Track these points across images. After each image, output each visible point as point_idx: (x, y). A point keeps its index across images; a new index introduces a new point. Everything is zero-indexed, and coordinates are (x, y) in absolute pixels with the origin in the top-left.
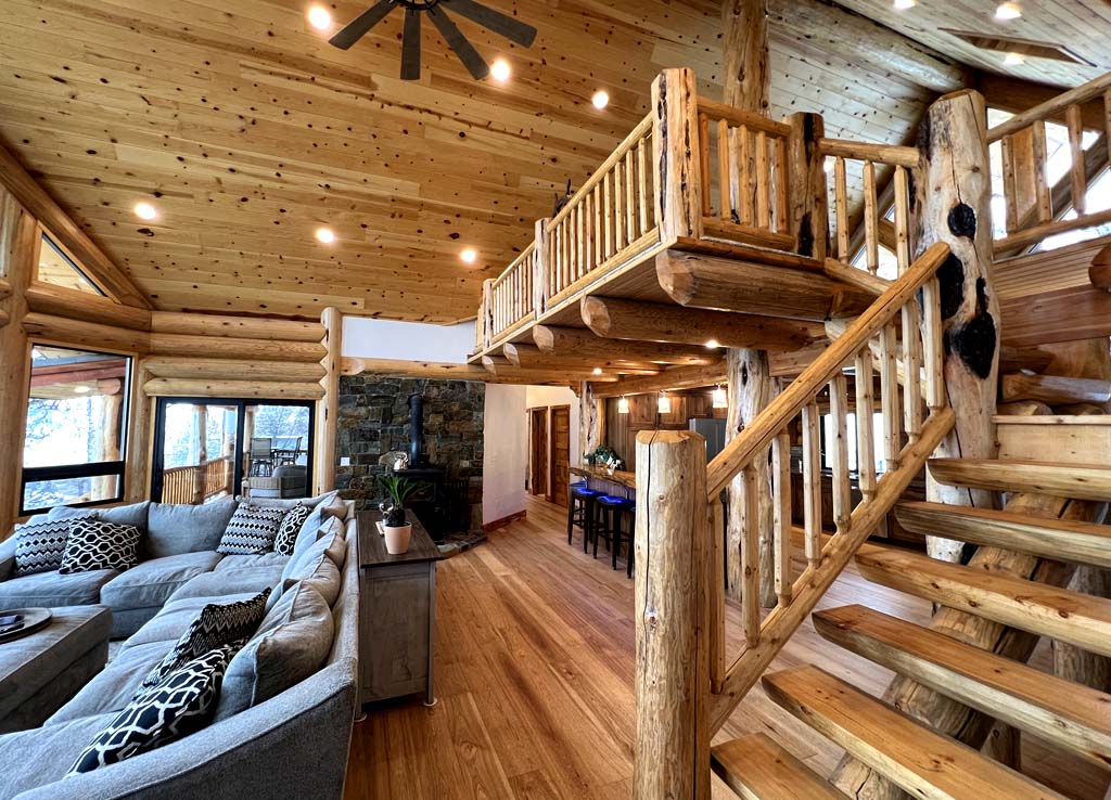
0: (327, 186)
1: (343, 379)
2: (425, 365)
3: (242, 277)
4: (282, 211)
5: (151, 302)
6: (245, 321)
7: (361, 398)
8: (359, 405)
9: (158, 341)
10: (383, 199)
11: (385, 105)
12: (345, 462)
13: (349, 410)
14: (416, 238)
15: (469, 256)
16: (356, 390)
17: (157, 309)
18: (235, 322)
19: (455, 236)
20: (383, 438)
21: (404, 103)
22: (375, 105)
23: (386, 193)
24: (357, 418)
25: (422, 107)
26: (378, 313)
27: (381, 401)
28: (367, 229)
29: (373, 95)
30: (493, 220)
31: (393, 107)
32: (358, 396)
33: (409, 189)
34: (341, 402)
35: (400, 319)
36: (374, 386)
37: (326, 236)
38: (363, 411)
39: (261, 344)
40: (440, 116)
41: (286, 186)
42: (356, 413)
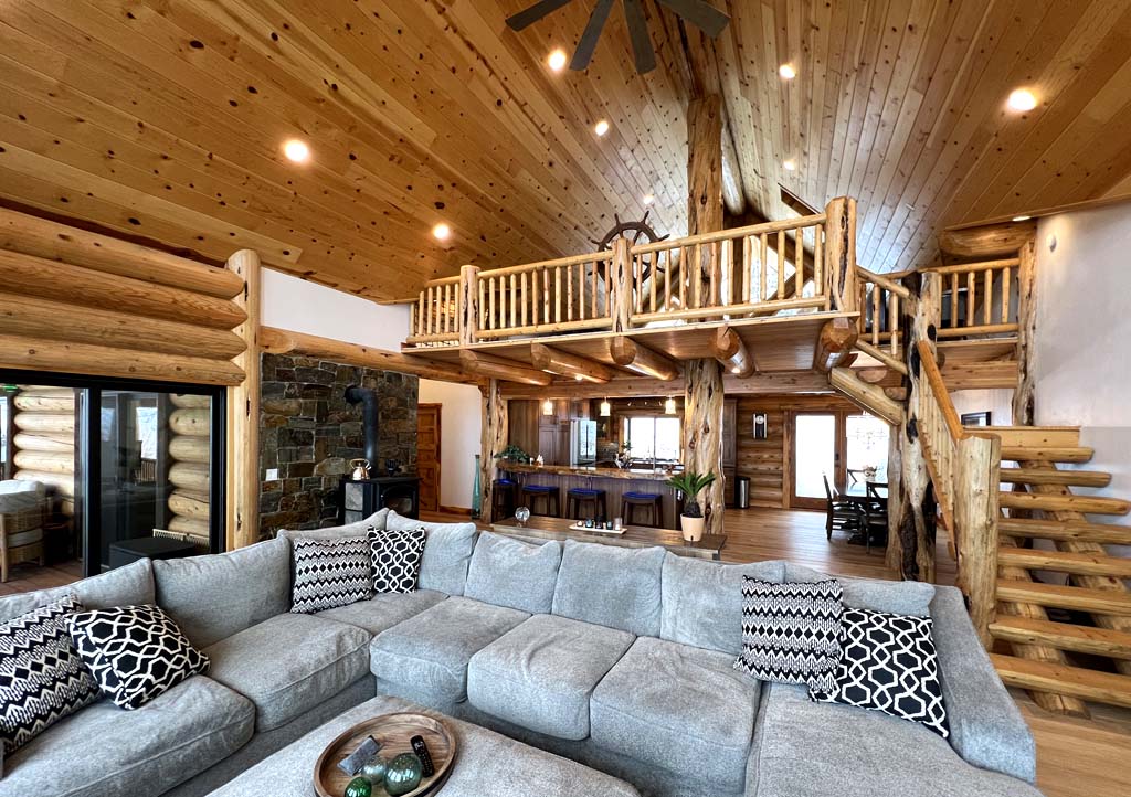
0: (335, 87)
1: (267, 358)
2: (364, 350)
4: (252, 90)
7: (290, 386)
8: (288, 396)
10: (392, 134)
11: (450, 29)
12: (272, 475)
13: (275, 403)
14: (402, 194)
15: (442, 232)
16: (284, 376)
18: (85, 240)
19: (440, 206)
20: (318, 441)
21: (468, 38)
22: (441, 22)
23: (399, 129)
24: (286, 413)
25: (482, 53)
26: (311, 273)
27: (315, 392)
28: (353, 163)
29: (444, 9)
30: (481, 202)
31: (456, 35)
32: (287, 384)
33: (421, 133)
34: (265, 391)
35: (334, 286)
36: (306, 371)
37: (297, 152)
38: (293, 404)
40: (492, 72)
41: (278, 59)
42: (284, 408)
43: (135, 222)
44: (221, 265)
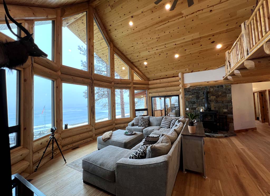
0: (175, 44)
1: (185, 89)
2: (208, 82)
3: (162, 70)
4: (167, 54)
5: (149, 79)
6: (163, 79)
7: (190, 93)
8: (190, 95)
9: (150, 86)
10: (190, 41)
11: (186, 17)
12: (188, 109)
14: (201, 47)
15: (219, 46)
16: (188, 91)
17: (150, 80)
18: (162, 80)
19: (213, 42)
20: (197, 103)
21: (191, 13)
22: (184, 18)
23: (190, 39)
24: (190, 98)
26: (192, 71)
27: (196, 93)
28: (186, 51)
29: (183, 16)
31: (188, 16)
32: (189, 93)
33: (196, 35)
34: (185, 95)
35: (199, 71)
36: (193, 90)
37: (177, 56)
38: (191, 96)
39: (167, 84)
40: (202, 10)
41: (167, 48)
42: (189, 97)
43: (166, 76)
44: (178, 76)
